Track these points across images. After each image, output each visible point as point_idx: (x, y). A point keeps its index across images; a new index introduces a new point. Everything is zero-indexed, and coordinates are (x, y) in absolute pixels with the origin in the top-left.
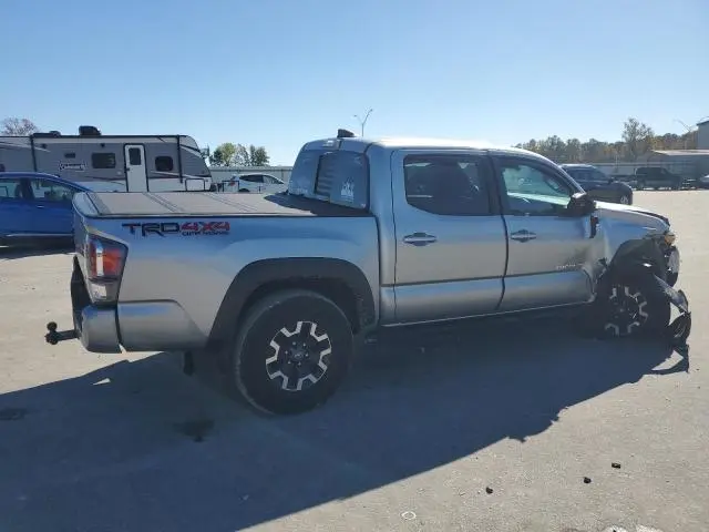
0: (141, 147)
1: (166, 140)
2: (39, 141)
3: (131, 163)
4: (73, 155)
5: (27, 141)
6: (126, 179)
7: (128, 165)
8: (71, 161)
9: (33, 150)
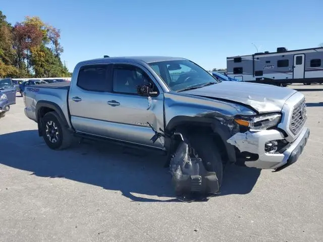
0: (303, 56)
1: (318, 50)
2: (256, 57)
3: (297, 64)
4: (269, 62)
5: (252, 57)
6: (293, 72)
7: (295, 65)
8: (268, 64)
9: (254, 61)
